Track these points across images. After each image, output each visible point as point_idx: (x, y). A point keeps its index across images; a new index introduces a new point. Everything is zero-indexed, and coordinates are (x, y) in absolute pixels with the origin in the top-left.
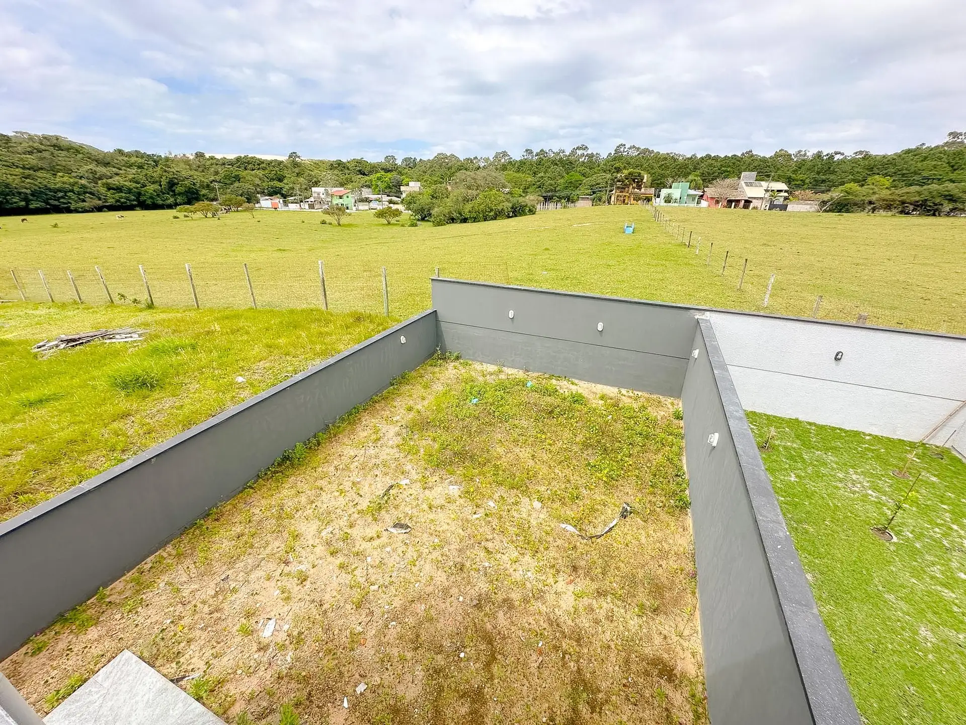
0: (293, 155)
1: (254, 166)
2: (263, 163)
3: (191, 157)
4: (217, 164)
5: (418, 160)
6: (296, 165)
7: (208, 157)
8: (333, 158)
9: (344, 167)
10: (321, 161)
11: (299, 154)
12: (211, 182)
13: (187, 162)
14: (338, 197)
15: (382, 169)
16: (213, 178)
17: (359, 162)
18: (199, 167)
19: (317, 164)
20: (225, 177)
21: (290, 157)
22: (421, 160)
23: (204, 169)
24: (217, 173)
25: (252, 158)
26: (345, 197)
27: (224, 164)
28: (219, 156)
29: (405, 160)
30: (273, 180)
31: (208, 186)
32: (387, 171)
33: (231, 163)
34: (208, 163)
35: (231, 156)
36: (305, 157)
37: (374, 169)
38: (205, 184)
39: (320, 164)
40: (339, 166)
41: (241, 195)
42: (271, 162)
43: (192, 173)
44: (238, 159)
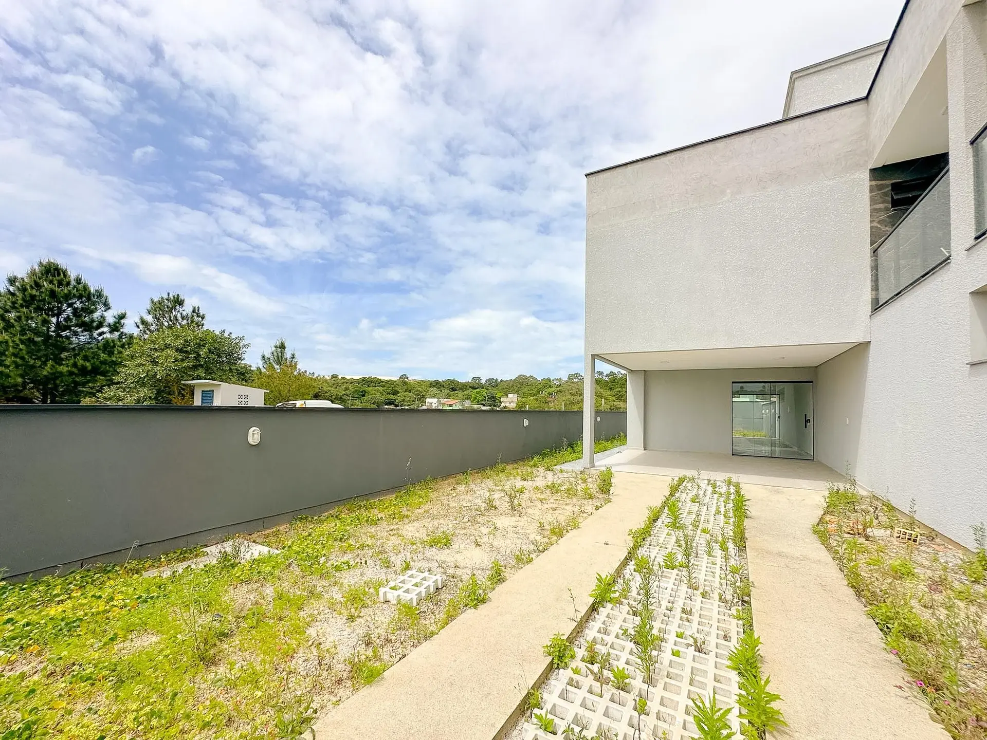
0: (404, 377)
1: (376, 384)
2: (383, 382)
3: (328, 378)
4: (346, 383)
5: (499, 380)
6: (405, 383)
7: (340, 378)
8: (432, 379)
9: (441, 385)
10: (422, 381)
11: (408, 376)
12: (343, 396)
13: (326, 381)
14: (449, 406)
15: (470, 387)
16: (344, 393)
17: (452, 381)
18: (334, 385)
19: (419, 383)
20: (355, 392)
21: (401, 377)
22: (502, 380)
23: (337, 385)
24: (347, 389)
25: (375, 378)
26: (454, 405)
27: (351, 383)
28: (348, 377)
29: (489, 380)
30: (390, 394)
31: (341, 398)
32: (474, 388)
33: (358, 382)
34: (340, 382)
35: (357, 377)
36: (413, 377)
37: (464, 387)
38: (339, 397)
39: (422, 383)
40: (437, 384)
41: (373, 404)
42: (388, 381)
43: (330, 388)
44: (364, 379)
